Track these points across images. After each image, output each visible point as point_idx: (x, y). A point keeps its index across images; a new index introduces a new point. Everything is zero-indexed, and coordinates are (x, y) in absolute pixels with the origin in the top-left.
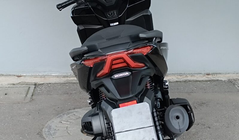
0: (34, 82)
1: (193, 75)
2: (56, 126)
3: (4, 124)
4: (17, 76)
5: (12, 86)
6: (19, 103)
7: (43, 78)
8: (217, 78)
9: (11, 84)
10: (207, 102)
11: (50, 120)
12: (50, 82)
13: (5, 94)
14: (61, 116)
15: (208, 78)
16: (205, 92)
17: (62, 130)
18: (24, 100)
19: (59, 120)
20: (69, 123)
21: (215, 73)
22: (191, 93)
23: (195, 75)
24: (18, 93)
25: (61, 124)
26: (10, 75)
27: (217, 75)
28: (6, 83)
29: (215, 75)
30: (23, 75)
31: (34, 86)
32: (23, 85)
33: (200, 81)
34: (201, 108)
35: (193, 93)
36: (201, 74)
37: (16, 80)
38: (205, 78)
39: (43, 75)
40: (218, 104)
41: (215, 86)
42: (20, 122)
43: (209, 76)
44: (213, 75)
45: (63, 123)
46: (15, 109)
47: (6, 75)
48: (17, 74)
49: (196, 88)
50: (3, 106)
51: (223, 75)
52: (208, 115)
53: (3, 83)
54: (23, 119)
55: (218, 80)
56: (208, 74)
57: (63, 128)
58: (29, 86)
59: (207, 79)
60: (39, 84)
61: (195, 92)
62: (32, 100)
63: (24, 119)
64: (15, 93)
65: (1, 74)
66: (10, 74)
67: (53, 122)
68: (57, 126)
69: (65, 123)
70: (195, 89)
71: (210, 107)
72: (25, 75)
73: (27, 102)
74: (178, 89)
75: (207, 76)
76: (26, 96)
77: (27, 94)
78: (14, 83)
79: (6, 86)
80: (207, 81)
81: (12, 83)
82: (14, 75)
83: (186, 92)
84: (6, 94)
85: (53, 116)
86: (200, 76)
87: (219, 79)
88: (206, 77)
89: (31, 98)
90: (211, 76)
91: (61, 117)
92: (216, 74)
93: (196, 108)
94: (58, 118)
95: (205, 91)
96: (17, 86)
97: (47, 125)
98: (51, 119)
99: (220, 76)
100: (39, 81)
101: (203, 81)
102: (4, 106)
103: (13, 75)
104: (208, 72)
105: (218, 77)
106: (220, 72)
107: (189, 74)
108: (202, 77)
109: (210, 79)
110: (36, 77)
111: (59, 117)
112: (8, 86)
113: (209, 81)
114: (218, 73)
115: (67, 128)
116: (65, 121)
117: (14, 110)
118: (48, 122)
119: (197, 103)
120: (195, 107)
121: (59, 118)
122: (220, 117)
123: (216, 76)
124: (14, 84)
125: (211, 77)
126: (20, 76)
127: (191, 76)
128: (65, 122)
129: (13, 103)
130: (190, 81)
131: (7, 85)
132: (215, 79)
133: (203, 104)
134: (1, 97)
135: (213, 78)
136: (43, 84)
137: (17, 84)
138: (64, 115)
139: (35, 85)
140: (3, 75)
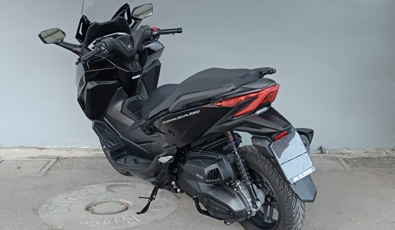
0: (57, 155)
4: (38, 148)
6: (29, 177)
7: (70, 151)
9: (30, 158)
11: (54, 196)
12: (76, 156)
17: (63, 206)
18: (37, 174)
19: (66, 195)
20: (76, 199)
24: (33, 167)
25: (66, 200)
26: (32, 148)
28: (24, 156)
30: (47, 147)
31: (56, 160)
32: (44, 158)
37: (36, 153)
39: (70, 148)
42: (18, 197)
45: (69, 199)
47: (27, 148)
48: (40, 147)
50: (9, 180)
53: (21, 156)
57: (66, 204)
58: (49, 160)
60: (62, 158)
62: (46, 173)
63: (25, 194)
64: (30, 166)
65: (21, 146)
66: (32, 146)
67: (58, 198)
68: (60, 202)
72: (49, 147)
73: (39, 177)
76: (41, 170)
77: (44, 168)
78: (34, 156)
79: (23, 159)
81: (31, 156)
82: (36, 148)
84: (19, 168)
85: (60, 191)
89: (46, 172)
91: (69, 193)
94: (65, 193)
96: (35, 159)
97: (48, 201)
98: (56, 195)
100: (63, 154)
110: (61, 149)
112: (26, 159)
115: (70, 205)
117: (19, 184)
118: (52, 197)
124: (33, 158)
126: (43, 149)
128: (71, 199)
129: (22, 177)
134: (12, 171)
136: (67, 158)
137: (37, 157)
138: (74, 190)
139: (58, 158)
140: (23, 147)
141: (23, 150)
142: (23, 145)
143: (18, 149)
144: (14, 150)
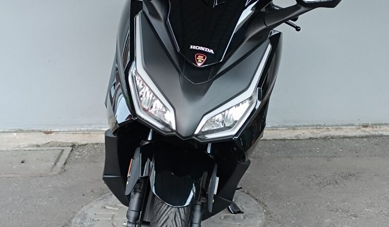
0: (71, 141)
1: (339, 128)
2: (95, 214)
3: (11, 211)
4: (43, 132)
5: (35, 148)
6: (41, 176)
7: (88, 135)
8: (381, 133)
9: (34, 146)
10: (358, 173)
11: (86, 204)
12: (98, 142)
13: (21, 161)
14: (105, 197)
15: (365, 132)
16: (357, 156)
17: (103, 220)
18: (51, 171)
19: (102, 203)
20: (118, 209)
21: (378, 123)
22: (332, 157)
23: (342, 128)
24: (43, 160)
25: (104, 210)
26: (33, 131)
27: (380, 127)
28: (26, 144)
29: (376, 128)
30: (55, 130)
31: (71, 148)
32: (54, 146)
33: (349, 138)
34: (345, 184)
35: (335, 157)
36: (353, 125)
37: (42, 139)
38: (359, 133)
39: (87, 131)
40: (376, 176)
41: (376, 145)
42: (36, 207)
43: (367, 129)
44: (373, 128)
45: (108, 209)
46: (32, 186)
47: (28, 131)
48: (45, 129)
49: (342, 149)
50: (15, 181)
52: (356, 195)
53: (22, 144)
54: (44, 202)
55: (381, 136)
56: (366, 126)
57: (106, 217)
58: (62, 148)
59: (363, 134)
60: (79, 146)
61: (340, 157)
62: (64, 170)
63: (45, 203)
64: (38, 159)
65: (19, 130)
66: (34, 129)
67: (91, 207)
68: (97, 213)
69: (111, 210)
70: (341, 150)
71: (362, 180)
72: (58, 130)
73: (55, 175)
74: (310, 151)
75: (363, 129)
76: (55, 164)
77: (57, 161)
78: (39, 144)
79: (25, 149)
80: (362, 137)
81: (35, 143)
82: (40, 131)
83: (325, 156)
84: (23, 162)
85: (92, 197)
86: (351, 128)
87: (385, 133)
88: (362, 131)
89: (62, 168)
90: (371, 128)
91: (105, 199)
92: (380, 125)
93: (337, 183)
94: (100, 200)
95: (357, 154)
96: (43, 148)
97: (80, 212)
98: (88, 203)
99: (386, 128)
100: (79, 139)
101: (355, 137)
102: (16, 181)
103: (38, 130)
104: (365, 122)
105: (382, 131)
106: (386, 122)
107: (332, 126)
108: (355, 131)
109: (368, 134)
110: (75, 133)
111: (103, 198)
112: (29, 148)
113: (367, 137)
114: (383, 123)
115: (112, 218)
116: (111, 206)
117: (31, 187)
118: (83, 206)
119: (341, 174)
120: (336, 181)
121: (102, 201)
122: (376, 198)
123: (378, 128)
124: (38, 146)
125: (369, 131)
126: (50, 132)
127: (336, 128)
128: (111, 208)
129: (31, 177)
130: (332, 138)
131: (27, 147)
132: (376, 133)
133: (351, 175)
134: (15, 167)
135: (373, 133)
136: (85, 145)
137: (44, 145)
138: (111, 195)
139: (73, 146)
140: (22, 131)
141: (22, 136)
142: (21, 128)
143: (15, 134)
144: (10, 136)
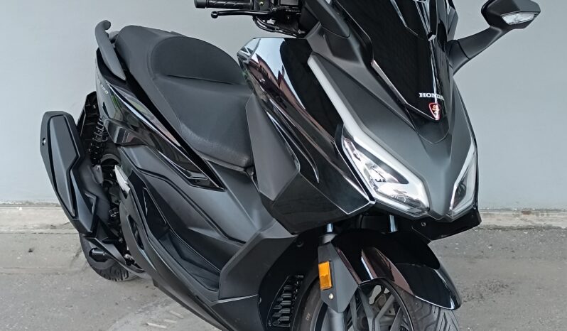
1: (487, 214)
3: (11, 326)
5: (49, 230)
6: (57, 274)
8: (548, 223)
9: (47, 227)
10: (513, 283)
11: (120, 318)
13: (28, 250)
14: (147, 309)
15: (526, 220)
16: (513, 258)
18: (71, 265)
19: (142, 318)
20: (165, 327)
21: (545, 208)
22: (476, 258)
23: (493, 214)
24: (59, 248)
25: (145, 328)
26: (48, 205)
27: (548, 215)
28: (36, 223)
29: (543, 215)
33: (503, 229)
34: (494, 299)
35: (482, 257)
36: (509, 210)
37: (60, 217)
38: (517, 222)
40: (540, 288)
41: (541, 241)
42: (48, 321)
43: (529, 217)
44: (537, 215)
45: (150, 326)
46: (43, 287)
47: (39, 205)
49: (491, 245)
50: (18, 280)
51: (563, 215)
52: (509, 316)
53: (30, 223)
54: (59, 313)
55: (549, 228)
56: (527, 212)
59: (522, 224)
61: (487, 257)
63: (61, 314)
64: (53, 247)
65: (27, 202)
66: (49, 202)
67: (127, 322)
69: (155, 327)
70: (490, 247)
71: (518, 295)
73: (76, 272)
74: (446, 247)
75: (523, 216)
76: (77, 255)
77: (80, 251)
78: (55, 223)
79: (36, 231)
80: (521, 229)
81: (50, 223)
83: (466, 256)
84: (30, 251)
85: (129, 307)
86: (506, 215)
87: (554, 224)
88: (522, 219)
90: (535, 216)
91: (147, 312)
92: (547, 211)
93: (482, 297)
94: (140, 312)
95: (514, 254)
96: (60, 231)
97: (110, 330)
98: (123, 316)
99: (557, 216)
101: (512, 228)
102: (21, 281)
103: (54, 204)
104: (526, 206)
105: (551, 220)
106: (557, 207)
108: (511, 220)
109: (530, 224)
111: (145, 309)
112: (41, 231)
113: (528, 228)
114: (553, 209)
116: (156, 322)
117: (42, 289)
118: (115, 321)
119: (489, 285)
120: (481, 295)
121: (143, 314)
122: (538, 322)
123: (545, 216)
124: (53, 227)
125: (532, 220)
128: (155, 325)
129: (42, 274)
131: (38, 228)
132: (542, 223)
133: (502, 286)
134: (19, 258)
135: (538, 223)
137: (62, 226)
138: (156, 305)
140: (30, 204)
141: (30, 210)
142: (29, 200)
143: (21, 209)
144: (13, 211)
